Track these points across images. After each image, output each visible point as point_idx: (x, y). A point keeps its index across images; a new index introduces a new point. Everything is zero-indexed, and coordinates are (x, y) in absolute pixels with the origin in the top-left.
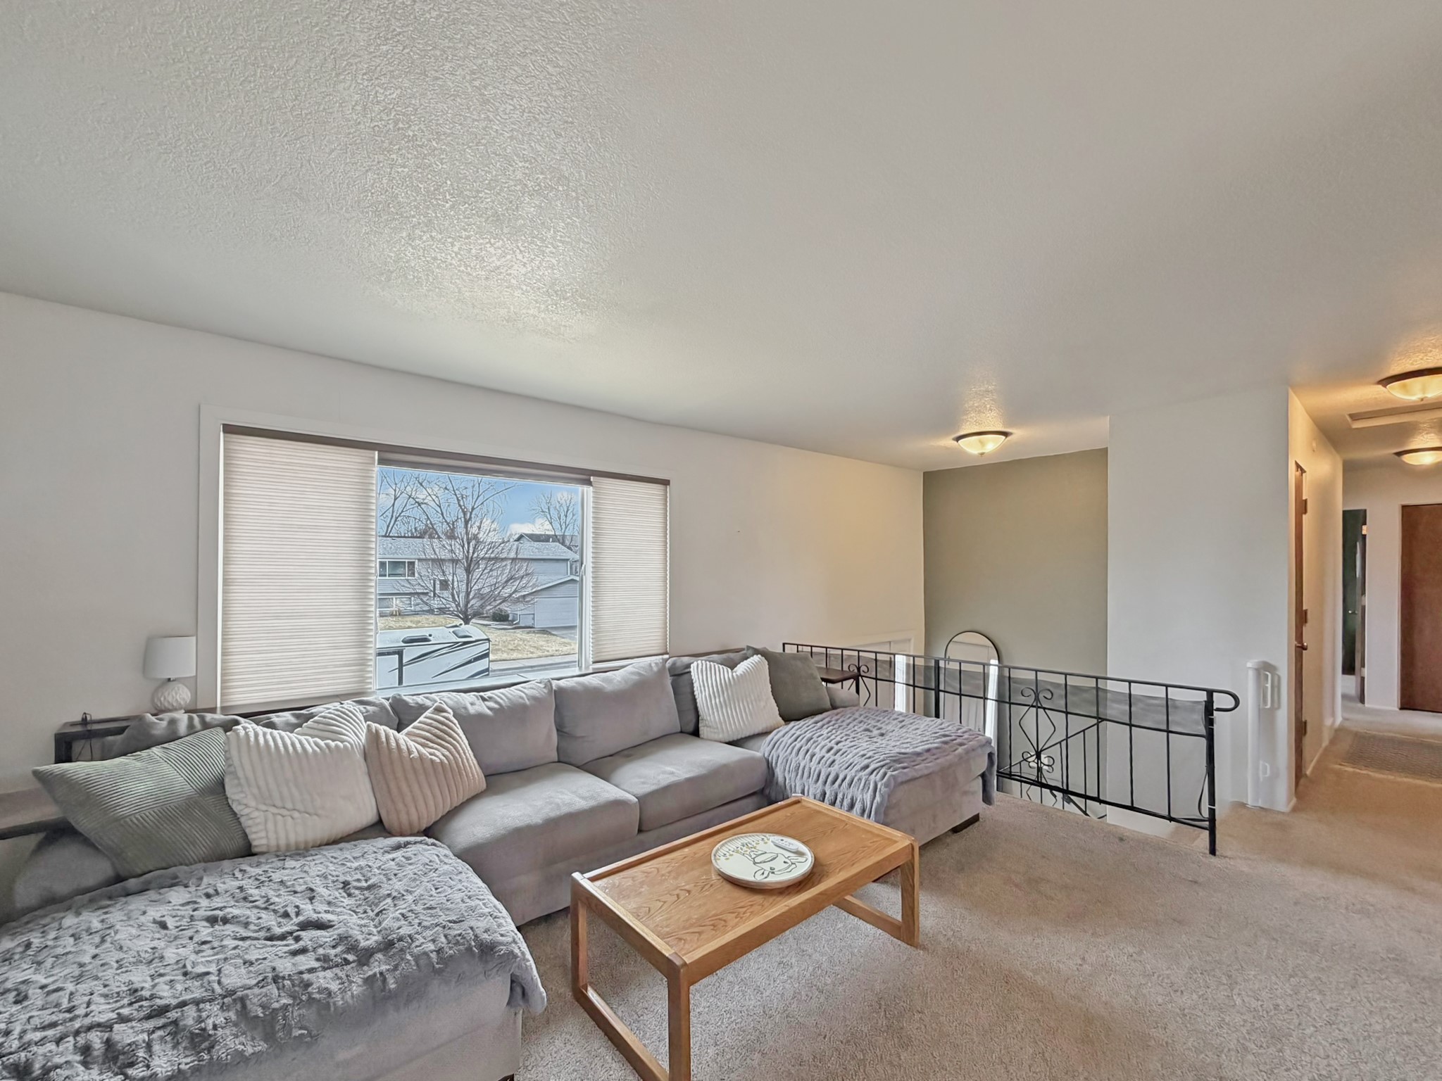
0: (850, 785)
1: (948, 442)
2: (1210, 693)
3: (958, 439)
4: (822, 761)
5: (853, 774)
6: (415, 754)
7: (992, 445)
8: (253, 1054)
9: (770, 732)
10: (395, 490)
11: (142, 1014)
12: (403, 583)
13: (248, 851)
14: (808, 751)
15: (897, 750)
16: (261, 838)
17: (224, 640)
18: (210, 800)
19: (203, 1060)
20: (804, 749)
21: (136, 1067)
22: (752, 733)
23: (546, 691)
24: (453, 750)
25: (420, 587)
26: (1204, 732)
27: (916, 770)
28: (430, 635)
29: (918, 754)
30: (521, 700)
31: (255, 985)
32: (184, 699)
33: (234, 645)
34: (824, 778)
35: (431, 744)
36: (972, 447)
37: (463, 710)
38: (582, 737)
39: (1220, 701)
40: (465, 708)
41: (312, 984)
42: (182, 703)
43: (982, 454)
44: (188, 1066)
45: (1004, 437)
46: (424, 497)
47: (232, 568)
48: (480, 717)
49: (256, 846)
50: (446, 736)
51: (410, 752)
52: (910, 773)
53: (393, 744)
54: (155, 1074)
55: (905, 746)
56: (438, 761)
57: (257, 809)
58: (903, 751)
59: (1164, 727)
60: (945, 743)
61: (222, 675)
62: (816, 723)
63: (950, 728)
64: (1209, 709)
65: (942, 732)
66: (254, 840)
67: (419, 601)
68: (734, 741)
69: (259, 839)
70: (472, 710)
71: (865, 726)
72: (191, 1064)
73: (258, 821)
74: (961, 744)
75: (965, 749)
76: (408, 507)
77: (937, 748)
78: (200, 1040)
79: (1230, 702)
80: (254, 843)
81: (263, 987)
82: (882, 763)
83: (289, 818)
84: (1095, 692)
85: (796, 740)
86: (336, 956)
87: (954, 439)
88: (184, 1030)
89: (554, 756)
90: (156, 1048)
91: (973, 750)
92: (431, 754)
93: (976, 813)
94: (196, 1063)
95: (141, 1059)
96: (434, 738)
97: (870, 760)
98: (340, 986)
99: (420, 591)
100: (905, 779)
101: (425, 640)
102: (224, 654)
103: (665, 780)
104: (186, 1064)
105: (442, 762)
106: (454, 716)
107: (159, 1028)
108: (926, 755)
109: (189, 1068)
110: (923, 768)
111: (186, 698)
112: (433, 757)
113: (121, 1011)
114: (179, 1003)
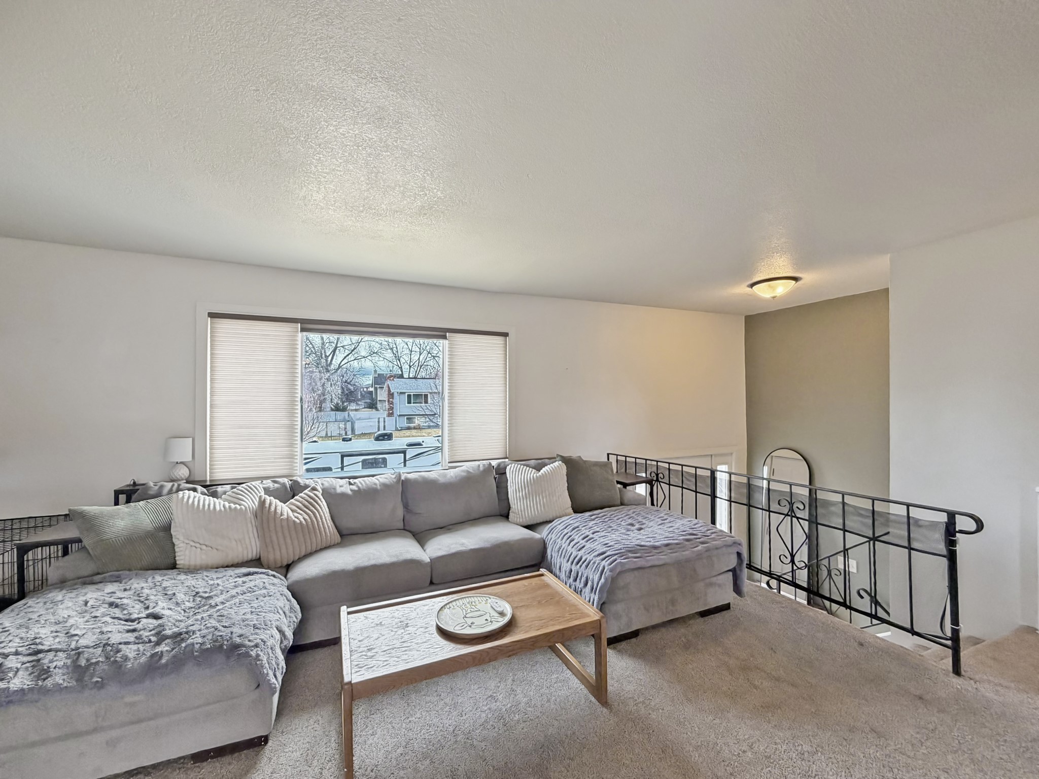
0: (587, 566)
1: (742, 289)
2: (952, 515)
3: (752, 285)
4: (576, 546)
5: (591, 559)
6: (285, 516)
7: (781, 289)
8: (66, 687)
9: (550, 522)
10: (420, 349)
11: (28, 652)
12: (418, 408)
13: (173, 566)
14: (570, 536)
15: (638, 542)
16: (182, 560)
17: (211, 440)
18: (161, 534)
19: (37, 685)
20: (569, 534)
21: (4, 681)
22: (541, 521)
23: (395, 480)
24: (312, 516)
25: (428, 411)
26: (945, 552)
27: (648, 561)
28: (423, 442)
29: (655, 547)
30: (375, 486)
31: (92, 647)
32: (183, 475)
33: (217, 444)
34: (572, 559)
35: (299, 511)
36: (764, 292)
37: (333, 490)
38: (420, 513)
39: (963, 523)
40: (335, 489)
41: (121, 651)
42: (183, 476)
43: (774, 297)
44: (28, 687)
45: (794, 282)
46: (436, 352)
47: (215, 398)
48: (343, 495)
49: (179, 564)
50: (310, 506)
51: (282, 514)
52: (640, 563)
53: (273, 509)
54: (9, 688)
55: (648, 539)
56: (298, 521)
57: (184, 542)
58: (643, 543)
59: (906, 544)
60: (688, 540)
61: (210, 461)
62: (591, 516)
63: (701, 528)
64: (950, 531)
65: (691, 531)
66: (178, 560)
67: (427, 419)
68: (529, 525)
69: (181, 560)
70: (339, 490)
71: (630, 521)
72: (30, 686)
73: (181, 549)
74: (703, 543)
75: (705, 547)
76: (428, 359)
77: (677, 544)
78: (43, 673)
79: (971, 525)
80: (178, 562)
81: (96, 648)
82: (616, 552)
83: (199, 549)
84: (841, 506)
85: (565, 528)
86: (146, 636)
87: (748, 286)
88: (40, 665)
89: (401, 525)
90: (20, 673)
91: (717, 549)
92: (296, 517)
93: (727, 602)
94: (33, 686)
95: (8, 677)
96: (303, 507)
97: (609, 548)
98: (136, 656)
99: (428, 413)
100: (633, 566)
101: (419, 444)
102: (211, 449)
103: (455, 548)
104: (28, 685)
105: (301, 522)
106: (322, 495)
107: (29, 662)
108: (664, 549)
109: (27, 688)
110: (655, 559)
111: (185, 474)
112: (296, 520)
113: (19, 648)
114: (49, 649)
